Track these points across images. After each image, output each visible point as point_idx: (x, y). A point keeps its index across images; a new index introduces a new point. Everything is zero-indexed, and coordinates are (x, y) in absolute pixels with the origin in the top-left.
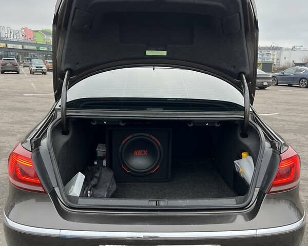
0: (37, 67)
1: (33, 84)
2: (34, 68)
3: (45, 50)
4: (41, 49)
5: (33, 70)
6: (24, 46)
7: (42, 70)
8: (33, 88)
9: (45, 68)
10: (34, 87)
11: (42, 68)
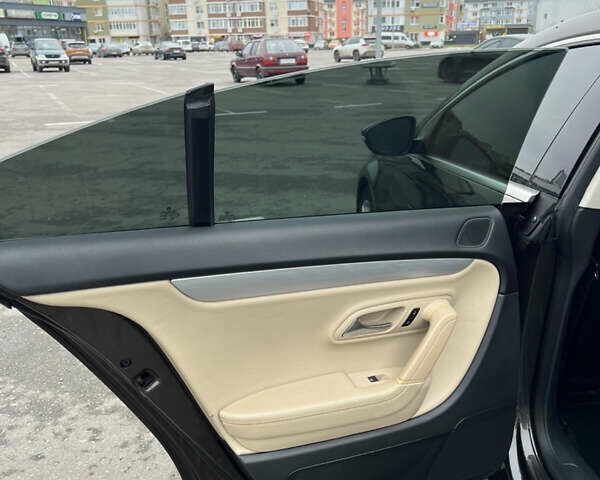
0: (48, 56)
1: (53, 96)
2: (41, 57)
3: (53, 18)
4: (45, 15)
5: (41, 62)
6: (8, 11)
7: (61, 61)
8: (57, 105)
9: (64, 57)
10: (60, 103)
11: (57, 56)
